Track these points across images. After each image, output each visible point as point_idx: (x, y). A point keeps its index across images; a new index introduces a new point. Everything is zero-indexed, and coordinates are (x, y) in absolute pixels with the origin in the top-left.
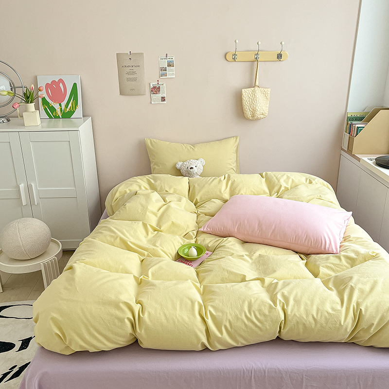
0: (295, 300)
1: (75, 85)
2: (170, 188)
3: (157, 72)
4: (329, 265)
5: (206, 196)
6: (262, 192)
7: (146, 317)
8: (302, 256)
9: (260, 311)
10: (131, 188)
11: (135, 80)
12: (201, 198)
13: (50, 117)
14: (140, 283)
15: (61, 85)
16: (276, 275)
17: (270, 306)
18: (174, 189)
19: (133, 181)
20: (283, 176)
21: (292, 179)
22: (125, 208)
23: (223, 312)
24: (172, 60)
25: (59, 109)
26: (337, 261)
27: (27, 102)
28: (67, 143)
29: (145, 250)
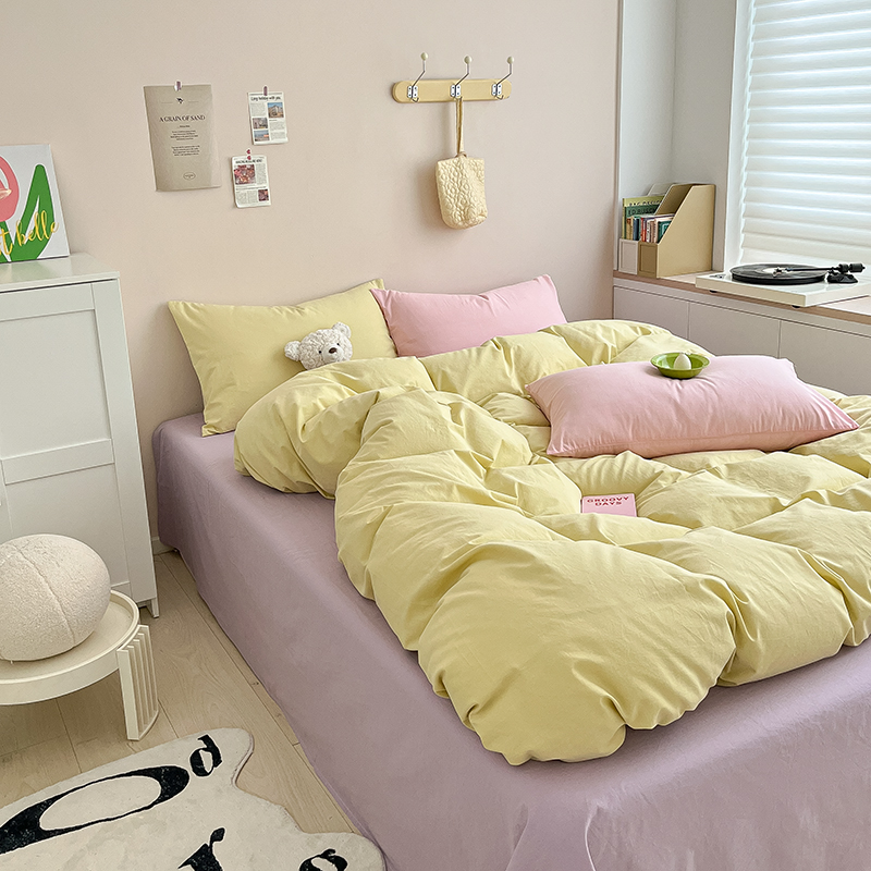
1: (40, 170)
3: (245, 131)
11: (194, 151)
24: (278, 101)
28: (90, 314)
29: (514, 504)
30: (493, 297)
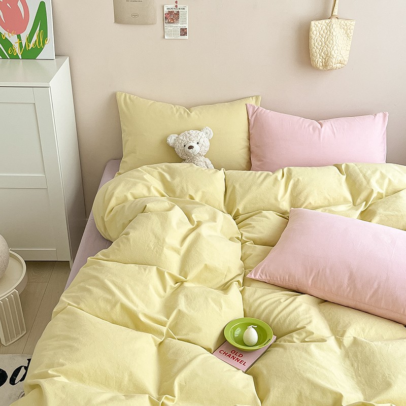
1: (42, 5)
2: (197, 191)
5: (253, 206)
6: (342, 200)
10: (134, 191)
12: (245, 208)
13: (4, 57)
15: (20, 4)
20: (374, 172)
21: (390, 180)
22: (128, 240)
25: (18, 44)
28: (32, 106)
29: (163, 324)
30: (327, 126)
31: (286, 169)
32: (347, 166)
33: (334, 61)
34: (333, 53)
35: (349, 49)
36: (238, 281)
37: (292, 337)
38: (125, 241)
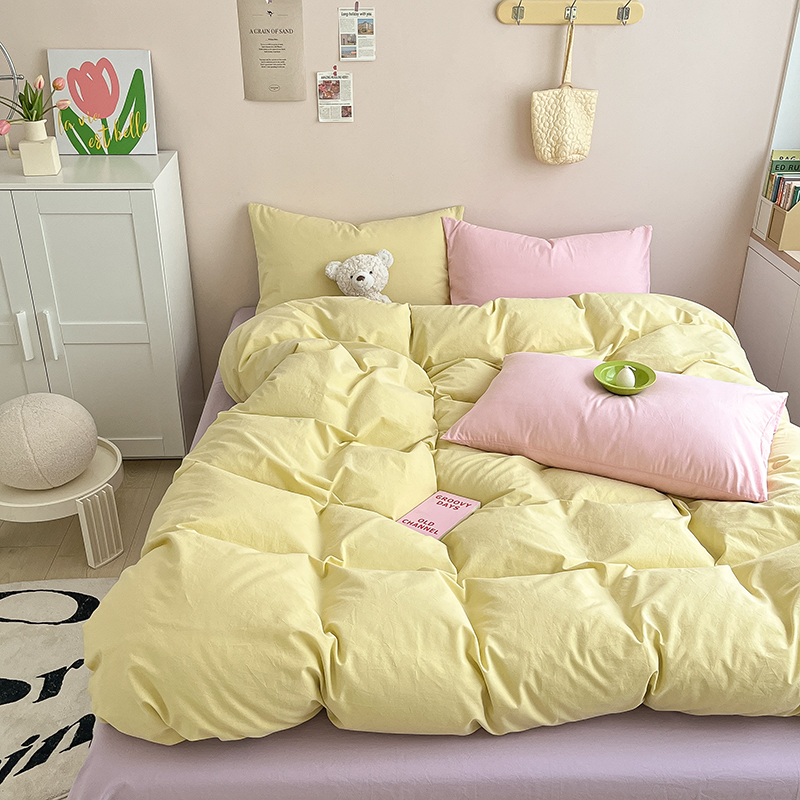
0: (681, 624)
1: (138, 74)
2: (369, 332)
3: (334, 47)
4: (745, 530)
5: (451, 352)
6: (579, 342)
7: (348, 666)
8: (680, 503)
9: (604, 650)
10: (279, 332)
11: (281, 63)
12: (439, 356)
13: (82, 152)
14: (325, 574)
15: (105, 73)
16: (630, 554)
17: (628, 638)
18: (379, 333)
19: (284, 315)
20: (625, 304)
21: (648, 312)
22: (274, 386)
23: (520, 652)
24: (369, 17)
25: (102, 133)
26: (765, 523)
27: (29, 118)
28: (127, 218)
29: (325, 487)
30: (561, 245)
31: (497, 301)
32: (587, 298)
33: (568, 149)
34: (566, 137)
35: (590, 131)
36: (429, 443)
37: (502, 501)
38: (270, 387)
